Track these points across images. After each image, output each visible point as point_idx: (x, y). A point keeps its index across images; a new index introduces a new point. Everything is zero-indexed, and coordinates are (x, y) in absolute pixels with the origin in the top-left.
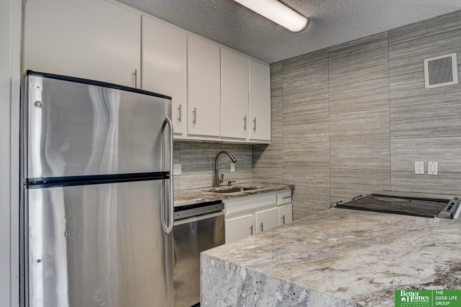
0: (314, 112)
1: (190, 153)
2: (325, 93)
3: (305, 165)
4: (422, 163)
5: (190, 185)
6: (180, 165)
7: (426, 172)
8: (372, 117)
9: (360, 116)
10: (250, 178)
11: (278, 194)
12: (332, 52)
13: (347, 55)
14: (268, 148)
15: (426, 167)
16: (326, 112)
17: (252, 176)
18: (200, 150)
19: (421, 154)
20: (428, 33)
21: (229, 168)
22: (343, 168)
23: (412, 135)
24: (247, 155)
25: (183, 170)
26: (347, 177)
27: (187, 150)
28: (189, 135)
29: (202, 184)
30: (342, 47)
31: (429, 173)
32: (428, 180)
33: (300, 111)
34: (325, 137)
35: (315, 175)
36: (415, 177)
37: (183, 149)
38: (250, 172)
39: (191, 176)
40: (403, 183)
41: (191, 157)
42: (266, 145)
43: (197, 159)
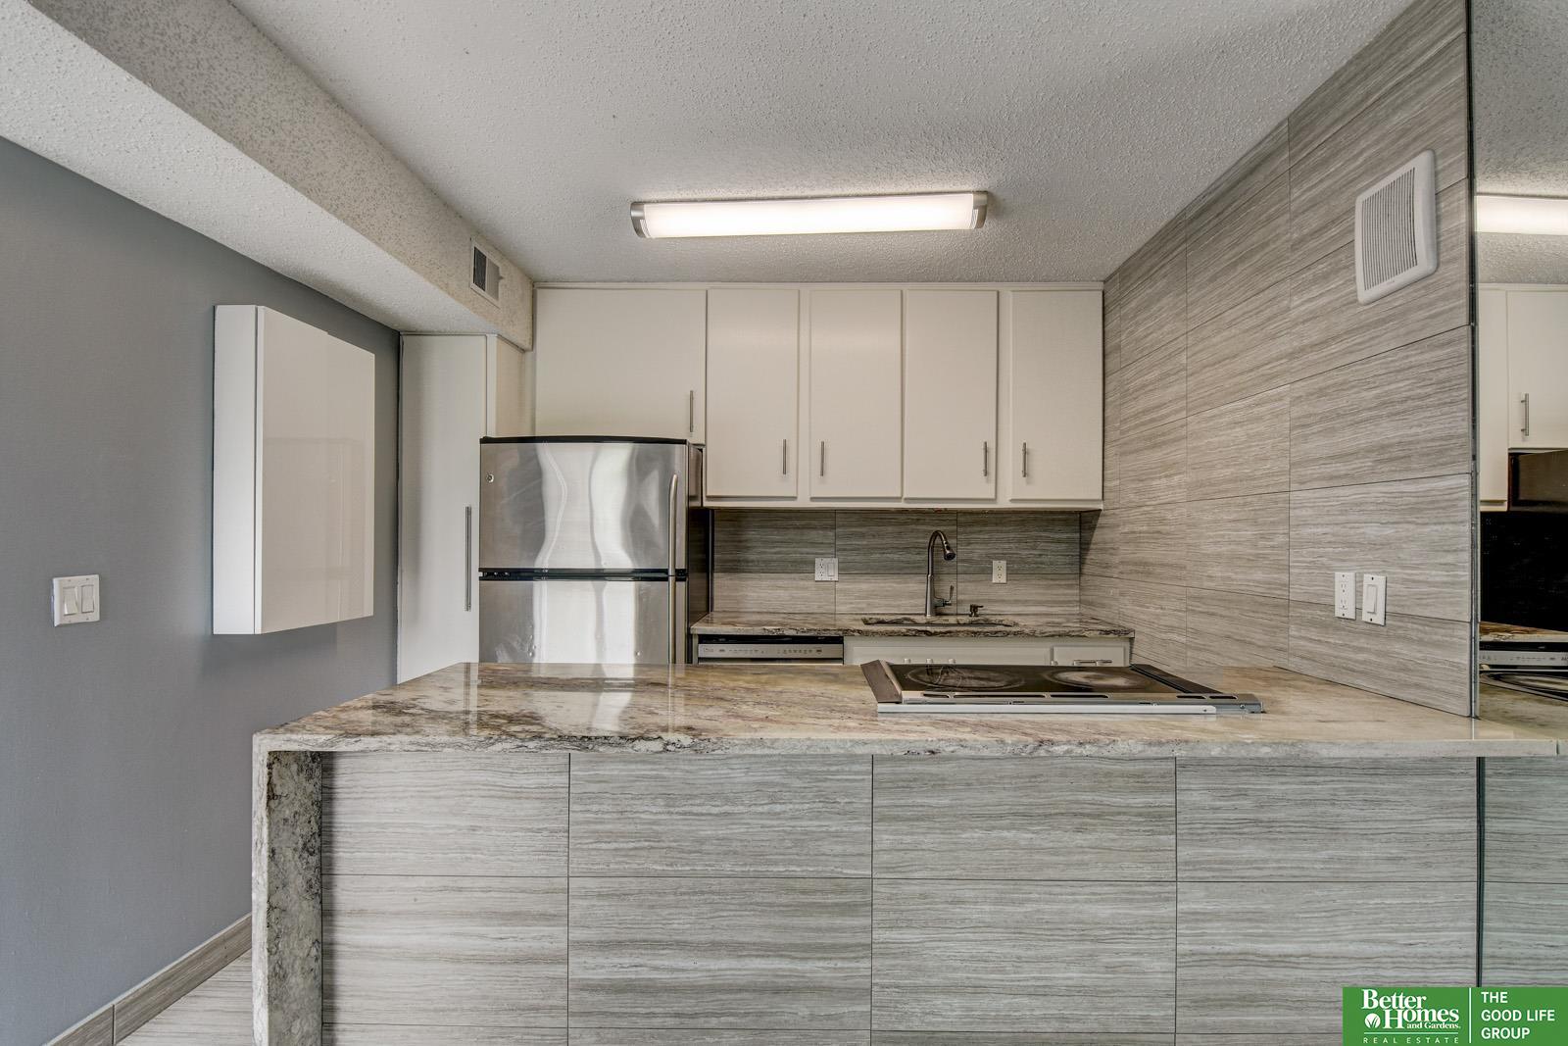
0: (1164, 412)
1: (863, 536)
2: (1179, 351)
3: (1149, 574)
4: (1350, 576)
5: (864, 606)
6: (836, 560)
7: (1358, 610)
8: (1259, 419)
9: (1238, 416)
10: (1070, 602)
11: (1056, 649)
12: (1191, 221)
13: (1216, 221)
14: (1101, 521)
15: (1359, 594)
16: (1181, 410)
17: (1078, 599)
18: (890, 529)
19: (1350, 545)
20: (1368, 95)
21: (989, 572)
22: (1206, 584)
23: (1332, 478)
24: (1059, 541)
25: (844, 570)
26: (1213, 614)
27: (854, 530)
28: (813, 499)
29: (899, 606)
30: (1208, 198)
31: (1366, 617)
32: (1362, 642)
33: (1145, 412)
34: (1180, 486)
35: (1164, 603)
36: (1337, 629)
37: (843, 526)
38: (1070, 586)
39: (864, 586)
40: (1310, 646)
41: (865, 543)
42: (1097, 513)
43: (883, 550)
